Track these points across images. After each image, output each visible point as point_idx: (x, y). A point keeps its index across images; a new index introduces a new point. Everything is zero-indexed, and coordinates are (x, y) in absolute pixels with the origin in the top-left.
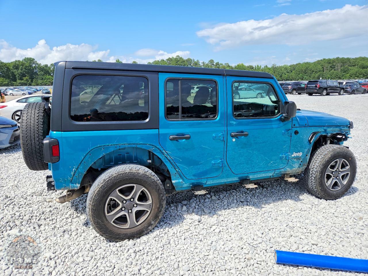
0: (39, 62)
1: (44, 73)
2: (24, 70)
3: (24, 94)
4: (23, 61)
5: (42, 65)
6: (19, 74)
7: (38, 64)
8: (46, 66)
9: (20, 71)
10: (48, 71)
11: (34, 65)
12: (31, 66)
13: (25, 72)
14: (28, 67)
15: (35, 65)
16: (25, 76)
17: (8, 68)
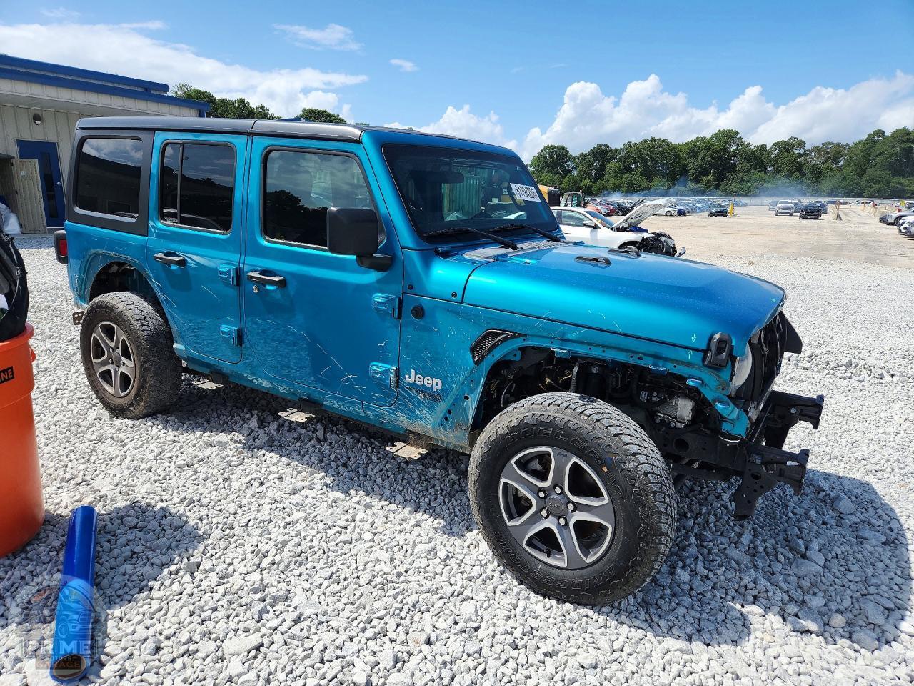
0: (746, 140)
1: (751, 165)
2: (708, 159)
3: (668, 214)
4: (710, 139)
5: (752, 147)
6: (695, 169)
7: (742, 144)
8: (763, 148)
9: (699, 161)
10: (762, 161)
11: (733, 148)
12: (725, 150)
13: (709, 164)
14: (719, 152)
15: (735, 148)
16: (707, 174)
17: (677, 156)
